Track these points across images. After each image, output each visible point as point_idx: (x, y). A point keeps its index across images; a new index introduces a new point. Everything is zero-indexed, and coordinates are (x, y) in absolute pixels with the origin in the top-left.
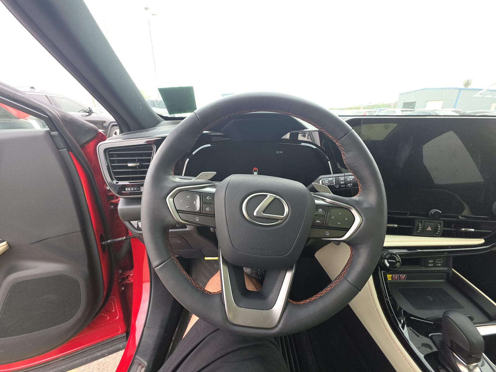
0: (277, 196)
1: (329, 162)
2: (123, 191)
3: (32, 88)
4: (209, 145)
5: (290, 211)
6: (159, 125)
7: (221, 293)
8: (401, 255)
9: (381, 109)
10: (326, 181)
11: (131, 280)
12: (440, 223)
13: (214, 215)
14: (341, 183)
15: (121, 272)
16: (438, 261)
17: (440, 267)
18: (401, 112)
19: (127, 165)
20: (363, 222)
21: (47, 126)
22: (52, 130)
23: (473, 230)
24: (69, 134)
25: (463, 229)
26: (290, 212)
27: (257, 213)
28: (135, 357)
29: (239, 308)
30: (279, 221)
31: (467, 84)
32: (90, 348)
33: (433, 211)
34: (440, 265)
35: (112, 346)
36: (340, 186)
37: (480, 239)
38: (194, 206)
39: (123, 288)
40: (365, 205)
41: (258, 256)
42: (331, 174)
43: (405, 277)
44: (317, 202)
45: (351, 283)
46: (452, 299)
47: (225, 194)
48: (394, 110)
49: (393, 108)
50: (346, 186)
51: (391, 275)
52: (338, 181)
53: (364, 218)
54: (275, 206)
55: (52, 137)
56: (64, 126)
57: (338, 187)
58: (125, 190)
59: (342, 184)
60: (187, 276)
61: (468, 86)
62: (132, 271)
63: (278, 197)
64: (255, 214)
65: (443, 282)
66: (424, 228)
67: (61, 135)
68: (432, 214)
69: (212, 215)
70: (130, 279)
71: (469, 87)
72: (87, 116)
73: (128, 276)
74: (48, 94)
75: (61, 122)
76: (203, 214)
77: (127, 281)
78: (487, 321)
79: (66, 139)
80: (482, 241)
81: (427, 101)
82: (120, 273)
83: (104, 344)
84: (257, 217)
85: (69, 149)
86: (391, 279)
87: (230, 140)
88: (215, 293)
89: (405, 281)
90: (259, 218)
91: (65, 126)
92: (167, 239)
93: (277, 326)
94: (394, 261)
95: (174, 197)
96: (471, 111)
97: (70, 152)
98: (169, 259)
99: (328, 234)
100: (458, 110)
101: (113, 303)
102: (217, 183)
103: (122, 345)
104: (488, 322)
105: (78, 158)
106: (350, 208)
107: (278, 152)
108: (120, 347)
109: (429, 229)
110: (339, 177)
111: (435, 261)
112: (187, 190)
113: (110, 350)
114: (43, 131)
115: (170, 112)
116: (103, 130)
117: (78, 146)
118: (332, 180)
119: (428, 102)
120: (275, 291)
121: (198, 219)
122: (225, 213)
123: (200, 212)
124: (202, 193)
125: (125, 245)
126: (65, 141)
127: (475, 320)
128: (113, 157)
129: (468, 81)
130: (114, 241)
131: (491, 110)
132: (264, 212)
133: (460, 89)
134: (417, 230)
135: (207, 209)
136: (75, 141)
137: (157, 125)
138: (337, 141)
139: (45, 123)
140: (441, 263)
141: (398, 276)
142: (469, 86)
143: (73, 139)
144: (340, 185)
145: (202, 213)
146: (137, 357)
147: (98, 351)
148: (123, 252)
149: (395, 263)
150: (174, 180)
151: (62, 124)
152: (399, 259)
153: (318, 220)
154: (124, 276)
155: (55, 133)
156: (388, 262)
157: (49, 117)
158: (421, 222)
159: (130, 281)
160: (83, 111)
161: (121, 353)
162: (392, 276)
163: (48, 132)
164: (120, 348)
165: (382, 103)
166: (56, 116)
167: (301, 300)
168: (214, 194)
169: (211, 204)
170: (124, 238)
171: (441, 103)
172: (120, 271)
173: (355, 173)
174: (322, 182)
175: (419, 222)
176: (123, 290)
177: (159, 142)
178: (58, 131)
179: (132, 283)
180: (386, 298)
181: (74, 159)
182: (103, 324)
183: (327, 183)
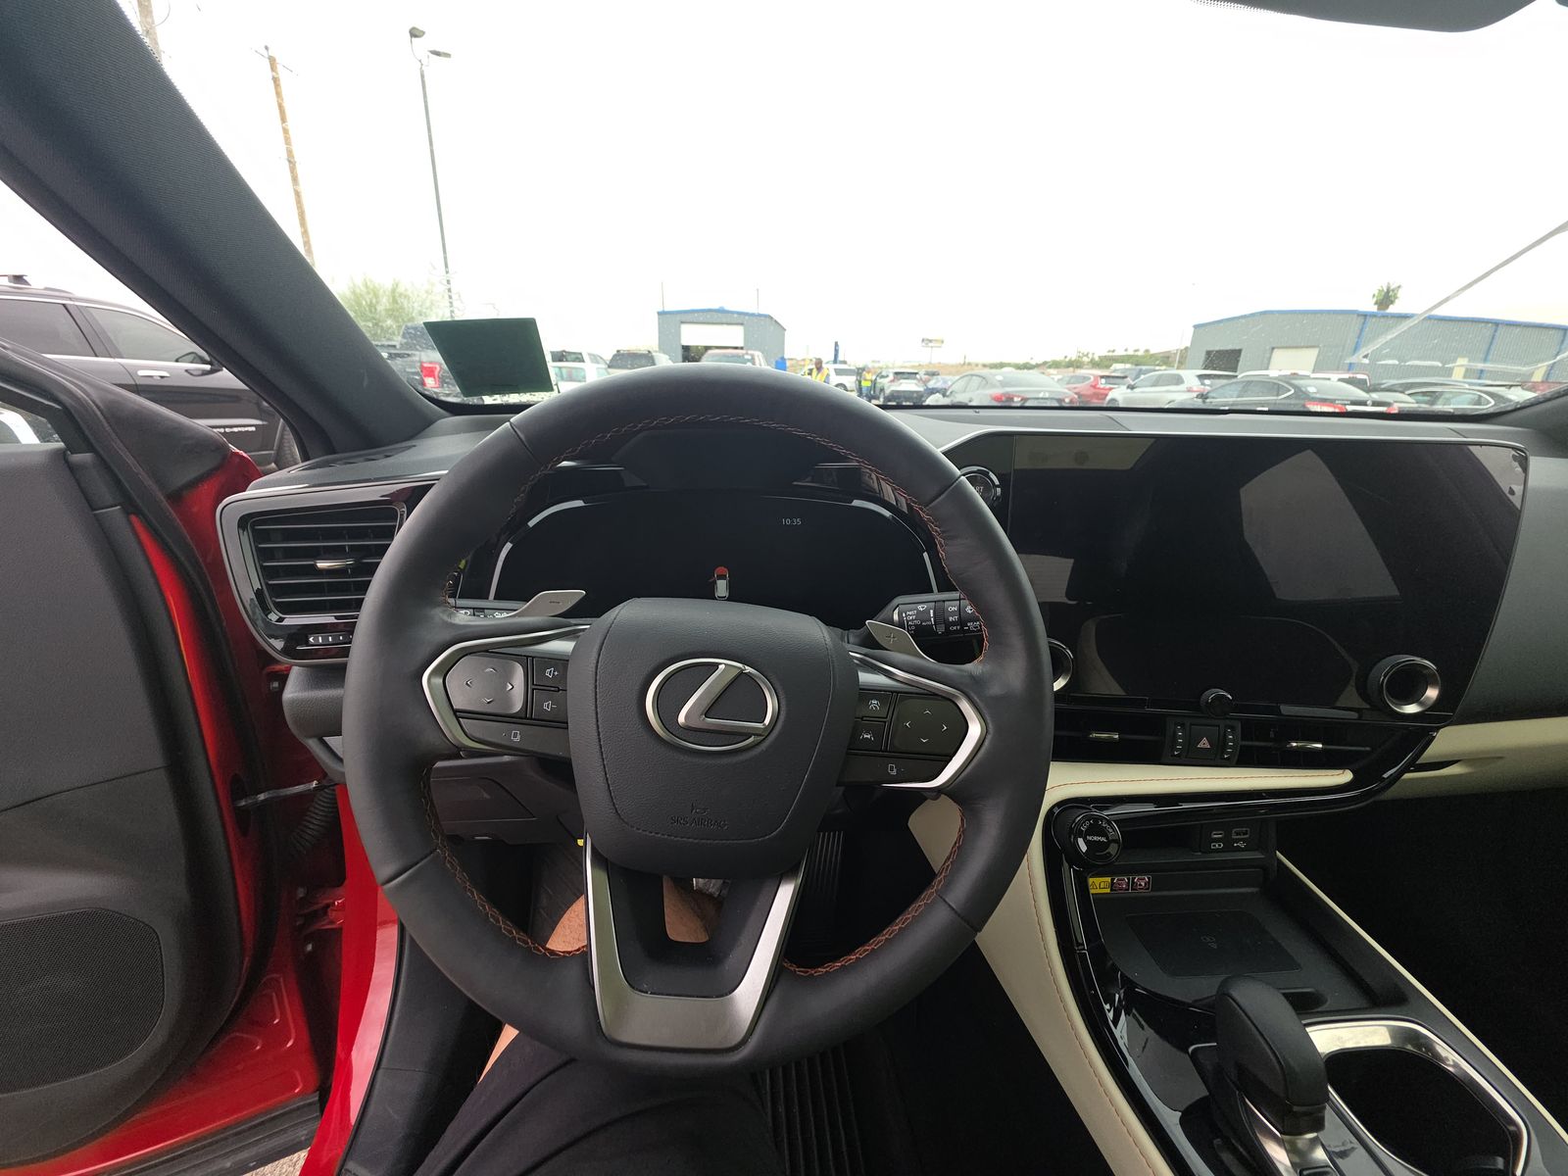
0: (747, 667)
1: (925, 555)
2: (301, 645)
3: (18, 279)
4: (579, 503)
5: (783, 708)
6: (423, 433)
7: (586, 953)
8: (1122, 822)
9: (1141, 370)
10: (910, 613)
11: (337, 919)
12: (1233, 728)
13: (567, 723)
14: (951, 619)
15: (301, 895)
16: (1237, 834)
17: (1242, 850)
18: (1197, 379)
19: (314, 566)
20: (989, 737)
21: (56, 436)
22: (71, 447)
23: (1320, 746)
24: (130, 460)
25: (1294, 744)
26: (782, 713)
27: (686, 717)
28: (343, 1166)
29: (636, 996)
30: (751, 739)
31: (1386, 298)
32: (199, 1145)
33: (1211, 694)
34: (1242, 845)
35: (270, 1137)
36: (947, 628)
37: (1341, 771)
38: (506, 698)
39: (309, 947)
40: (995, 690)
41: (690, 840)
42: (932, 592)
43: (1149, 882)
44: (866, 678)
45: (953, 909)
46: (1272, 942)
47: (598, 662)
48: (1180, 372)
49: (1176, 366)
50: (962, 628)
51: (1109, 879)
52: (940, 615)
53: (990, 726)
54: (738, 697)
55: (72, 468)
56: (114, 436)
57: (941, 630)
58: (307, 643)
59: (954, 624)
60: (484, 907)
61: (1387, 307)
62: (340, 891)
63: (748, 669)
64: (681, 719)
65: (1252, 893)
66: (1190, 742)
67: (103, 464)
68: (1207, 702)
69: (560, 723)
70: (332, 914)
71: (1392, 309)
72: (205, 373)
73: (328, 906)
74: (70, 299)
75: (106, 424)
76: (535, 719)
77: (323, 923)
78: (1365, 1006)
79: (120, 477)
80: (1345, 777)
81: (1273, 349)
82: (301, 898)
83: (244, 1131)
84: (687, 729)
85: (130, 507)
86: (1108, 891)
87: (642, 487)
88: (569, 952)
89: (1149, 893)
90: (689, 731)
91: (116, 434)
92: (425, 798)
93: (744, 1041)
94: (1104, 839)
95: (444, 671)
96: (1398, 379)
97: (133, 518)
98: (428, 858)
99: (894, 773)
100: (1360, 376)
101: (274, 994)
102: (584, 625)
103: (305, 1132)
104: (1366, 1008)
105: (155, 530)
106: (957, 697)
107: (788, 522)
108: (297, 1140)
109: (1204, 743)
110: (944, 601)
111: (1228, 835)
112: (487, 651)
113: (264, 1149)
114: (43, 452)
115: (467, 390)
116: (261, 420)
117: (161, 497)
118: (927, 612)
119: (1275, 350)
120: (744, 939)
121: (519, 737)
122: (595, 720)
123: (523, 716)
124: (533, 658)
125: (317, 806)
126: (118, 482)
127: (1328, 1003)
128: (269, 541)
129: (1388, 291)
130: (278, 797)
131: (1453, 378)
132: (707, 714)
133: (1365, 316)
134: (1173, 748)
135: (547, 706)
136: (149, 482)
137: (419, 432)
138: (921, 509)
139: (49, 426)
140: (1244, 840)
141: (1129, 879)
142: (1391, 306)
143: (144, 476)
144: (948, 624)
145: (531, 719)
146: (351, 1165)
147: (226, 1155)
148: (309, 831)
149: (1106, 845)
150: (449, 620)
151: (108, 428)
152: (1115, 832)
153: (867, 732)
154: (316, 907)
155: (82, 458)
156: (1087, 843)
157: (66, 410)
158: (1183, 725)
159: (332, 922)
160: (191, 357)
161: (302, 1156)
162: (1112, 880)
163: (60, 456)
164: (300, 1142)
165: (1147, 351)
166: (86, 401)
167: (821, 965)
168: (568, 661)
169: (559, 690)
170: (314, 784)
171: (1311, 355)
172: (301, 893)
173: (973, 596)
174: (900, 614)
175: (1177, 724)
176: (310, 952)
177: (414, 495)
178: (91, 448)
179: (339, 930)
180: (1080, 947)
181: (143, 536)
182: (239, 1067)
183: (913, 620)
